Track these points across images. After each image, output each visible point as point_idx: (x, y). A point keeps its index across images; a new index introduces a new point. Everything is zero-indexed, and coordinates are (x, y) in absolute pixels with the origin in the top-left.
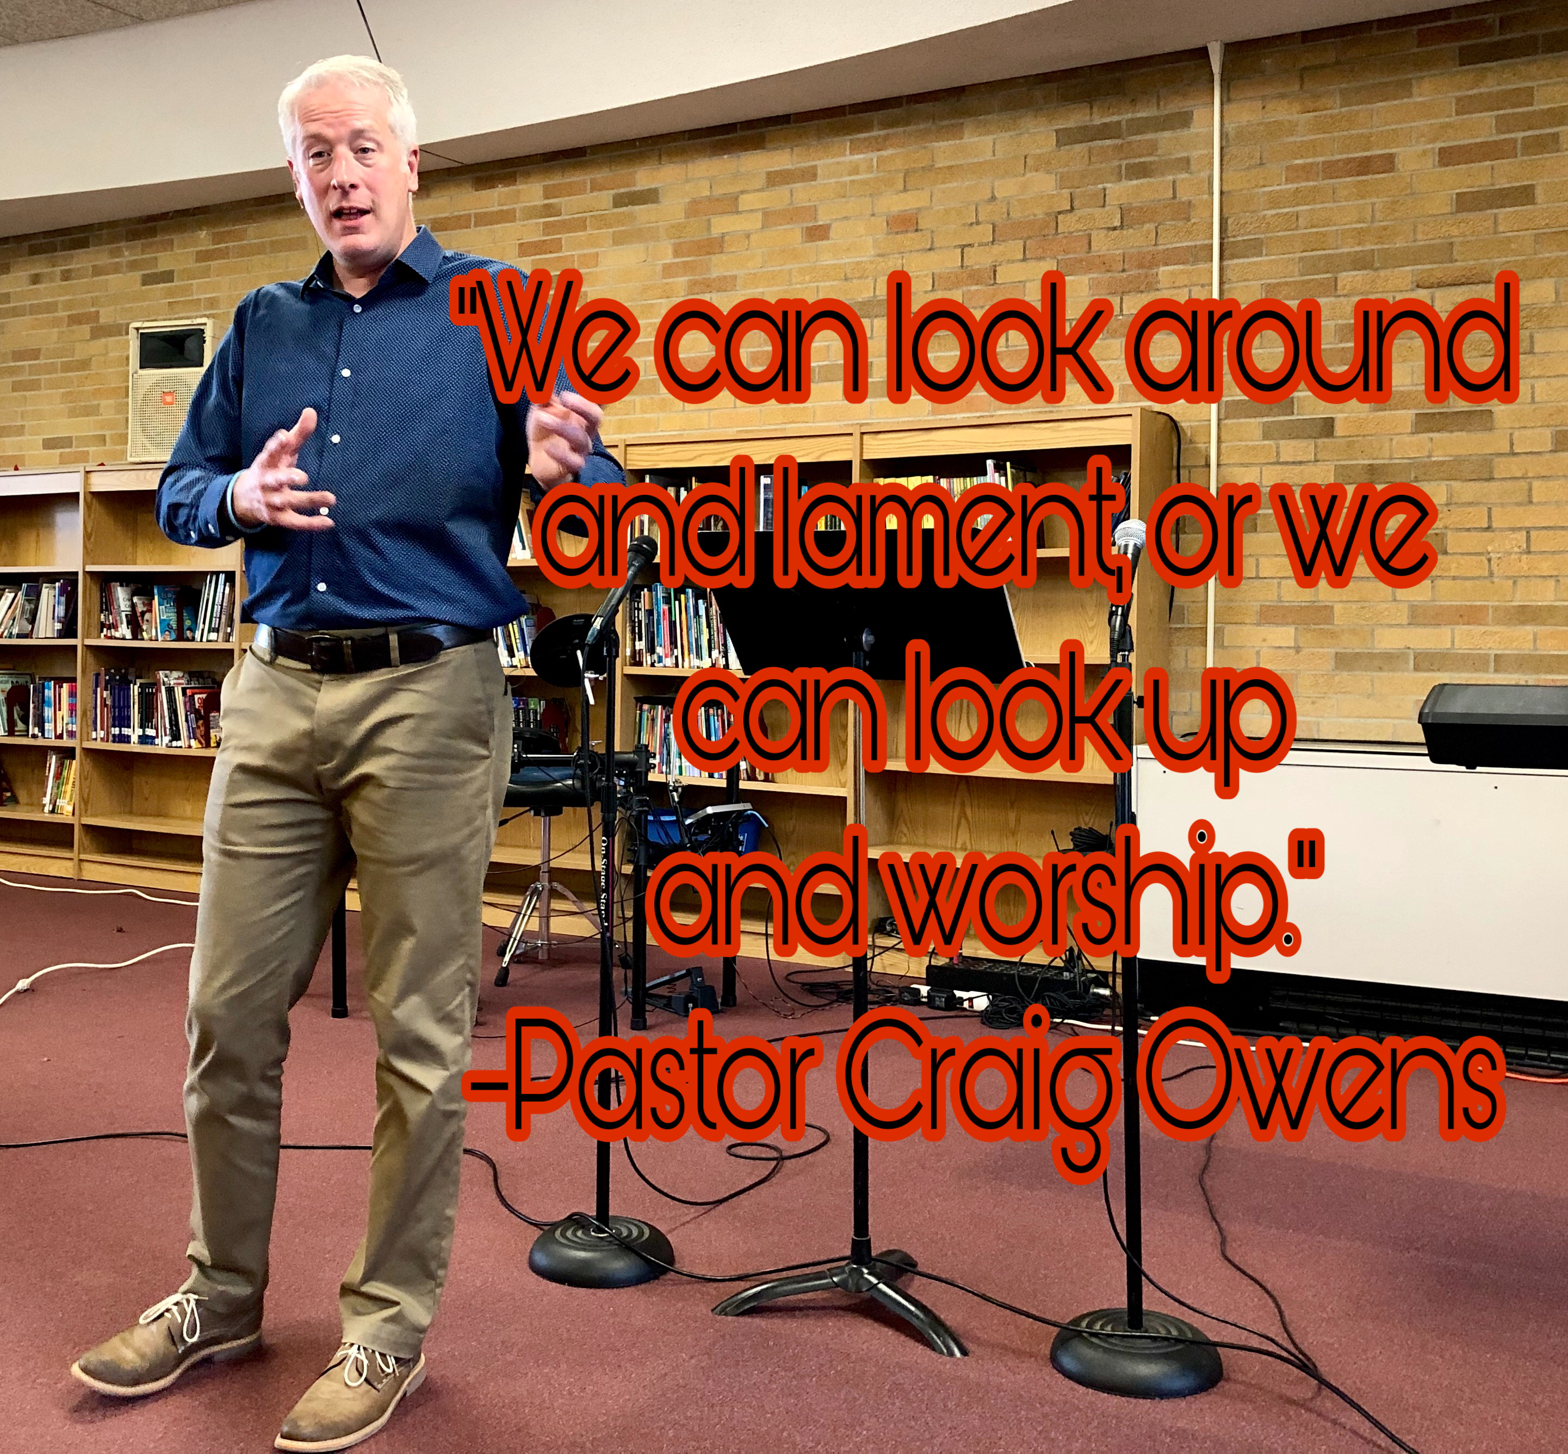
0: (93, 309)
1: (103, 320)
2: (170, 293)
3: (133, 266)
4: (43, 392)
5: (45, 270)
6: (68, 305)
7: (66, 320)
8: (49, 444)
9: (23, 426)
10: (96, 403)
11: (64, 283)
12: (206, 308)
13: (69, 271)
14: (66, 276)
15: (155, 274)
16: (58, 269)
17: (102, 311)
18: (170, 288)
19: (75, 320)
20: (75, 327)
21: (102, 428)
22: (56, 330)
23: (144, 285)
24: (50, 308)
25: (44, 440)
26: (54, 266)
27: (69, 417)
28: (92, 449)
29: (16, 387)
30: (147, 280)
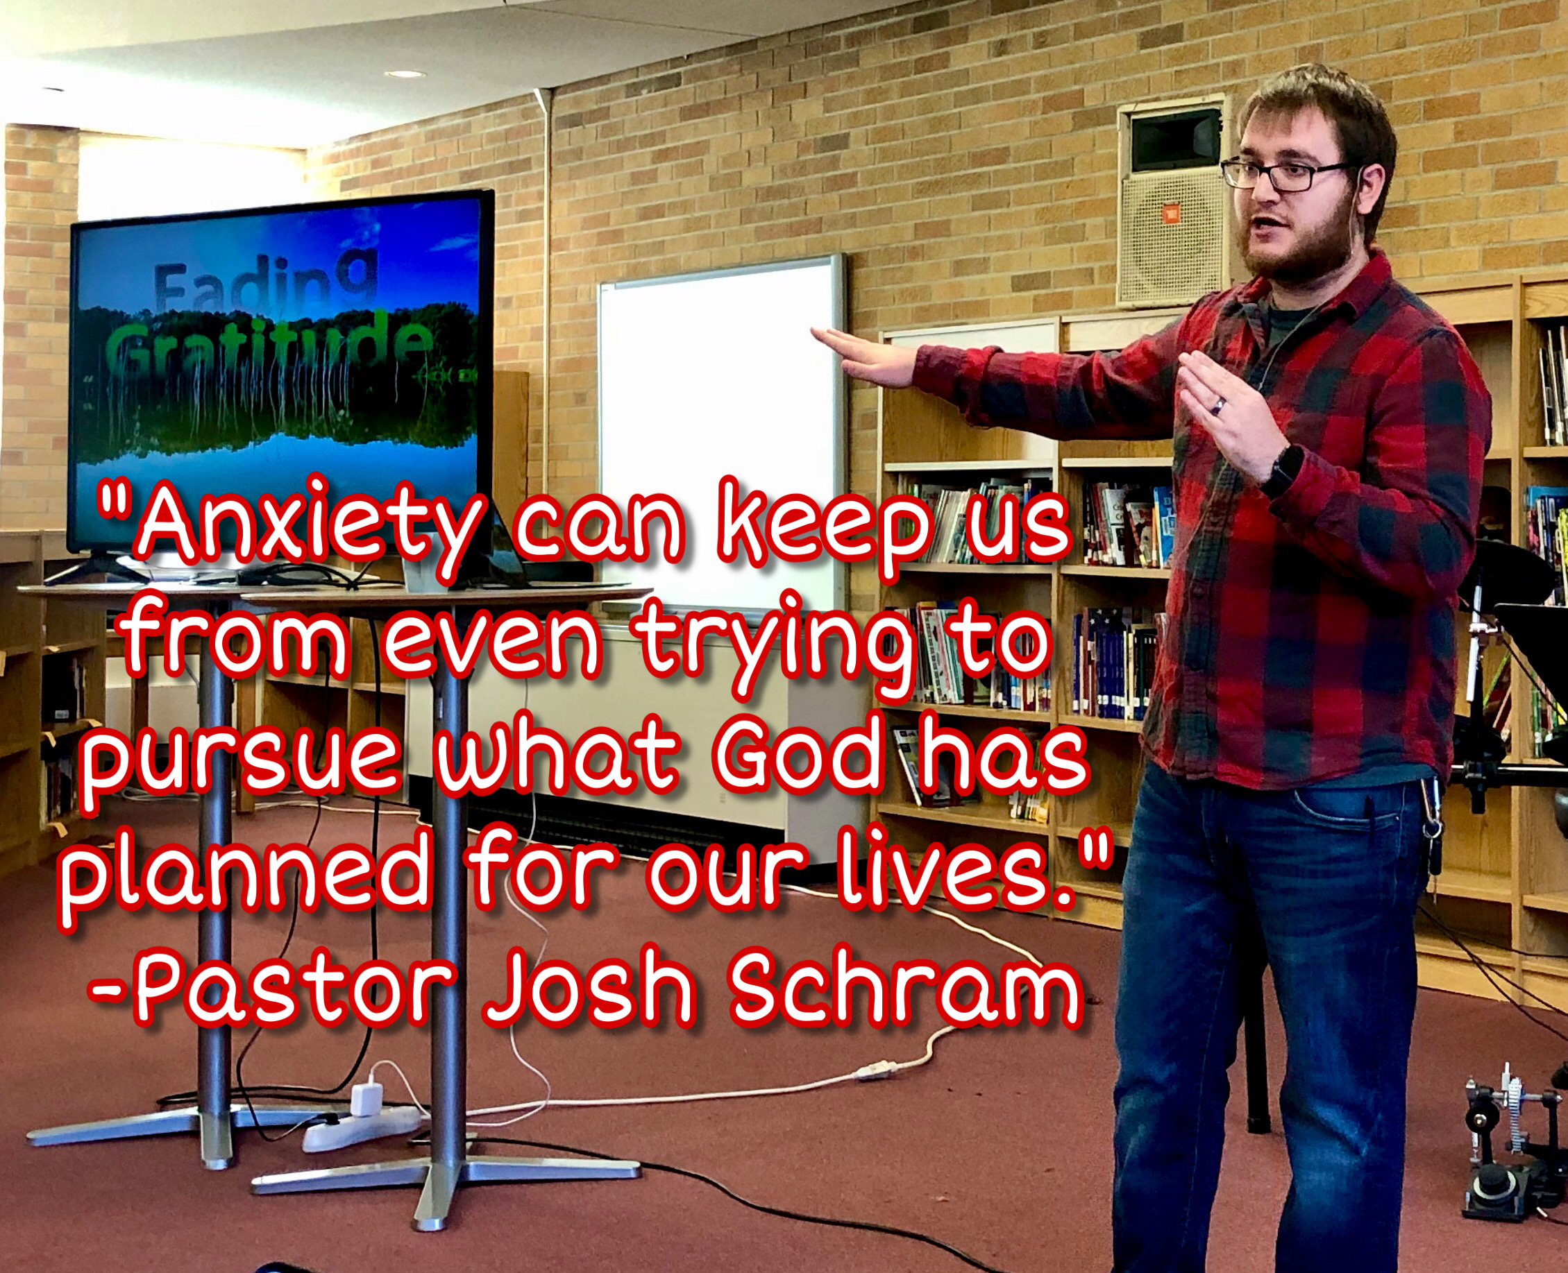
0: (1077, 87)
1: (1089, 103)
2: (1178, 58)
3: (1128, 20)
4: (1013, 209)
5: (1012, 35)
6: (1045, 82)
7: (1041, 103)
8: (1020, 284)
9: (986, 260)
10: (1080, 222)
11: (1038, 51)
12: (1225, 77)
13: (1042, 34)
14: (1041, 41)
15: (1157, 29)
16: (1029, 32)
17: (1088, 89)
18: (1178, 50)
19: (1051, 104)
20: (1052, 114)
21: (1088, 259)
22: (1027, 119)
23: (1143, 47)
24: (1021, 87)
25: (1013, 277)
26: (1023, 28)
27: (1046, 245)
28: (1076, 289)
29: (978, 203)
30: (1148, 41)
